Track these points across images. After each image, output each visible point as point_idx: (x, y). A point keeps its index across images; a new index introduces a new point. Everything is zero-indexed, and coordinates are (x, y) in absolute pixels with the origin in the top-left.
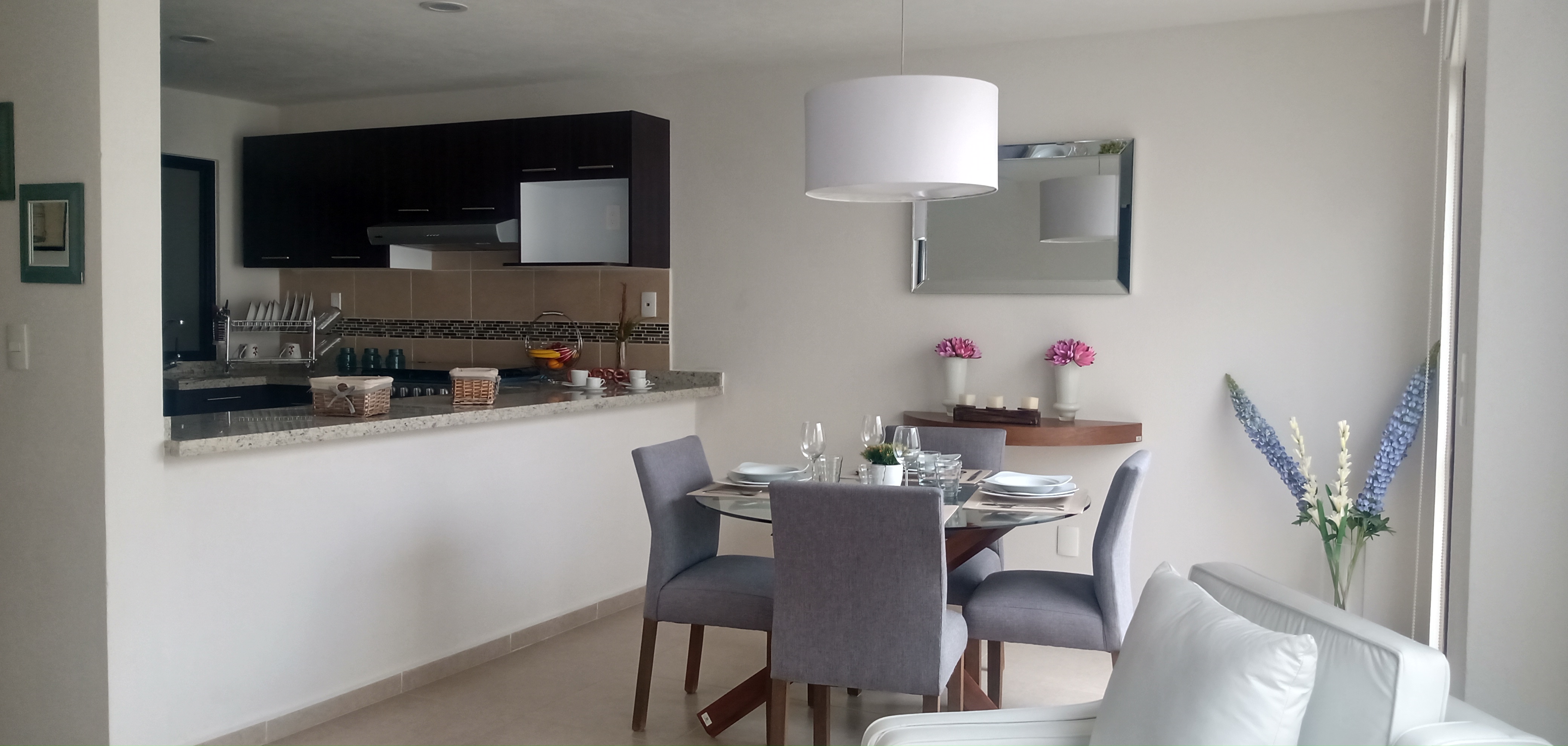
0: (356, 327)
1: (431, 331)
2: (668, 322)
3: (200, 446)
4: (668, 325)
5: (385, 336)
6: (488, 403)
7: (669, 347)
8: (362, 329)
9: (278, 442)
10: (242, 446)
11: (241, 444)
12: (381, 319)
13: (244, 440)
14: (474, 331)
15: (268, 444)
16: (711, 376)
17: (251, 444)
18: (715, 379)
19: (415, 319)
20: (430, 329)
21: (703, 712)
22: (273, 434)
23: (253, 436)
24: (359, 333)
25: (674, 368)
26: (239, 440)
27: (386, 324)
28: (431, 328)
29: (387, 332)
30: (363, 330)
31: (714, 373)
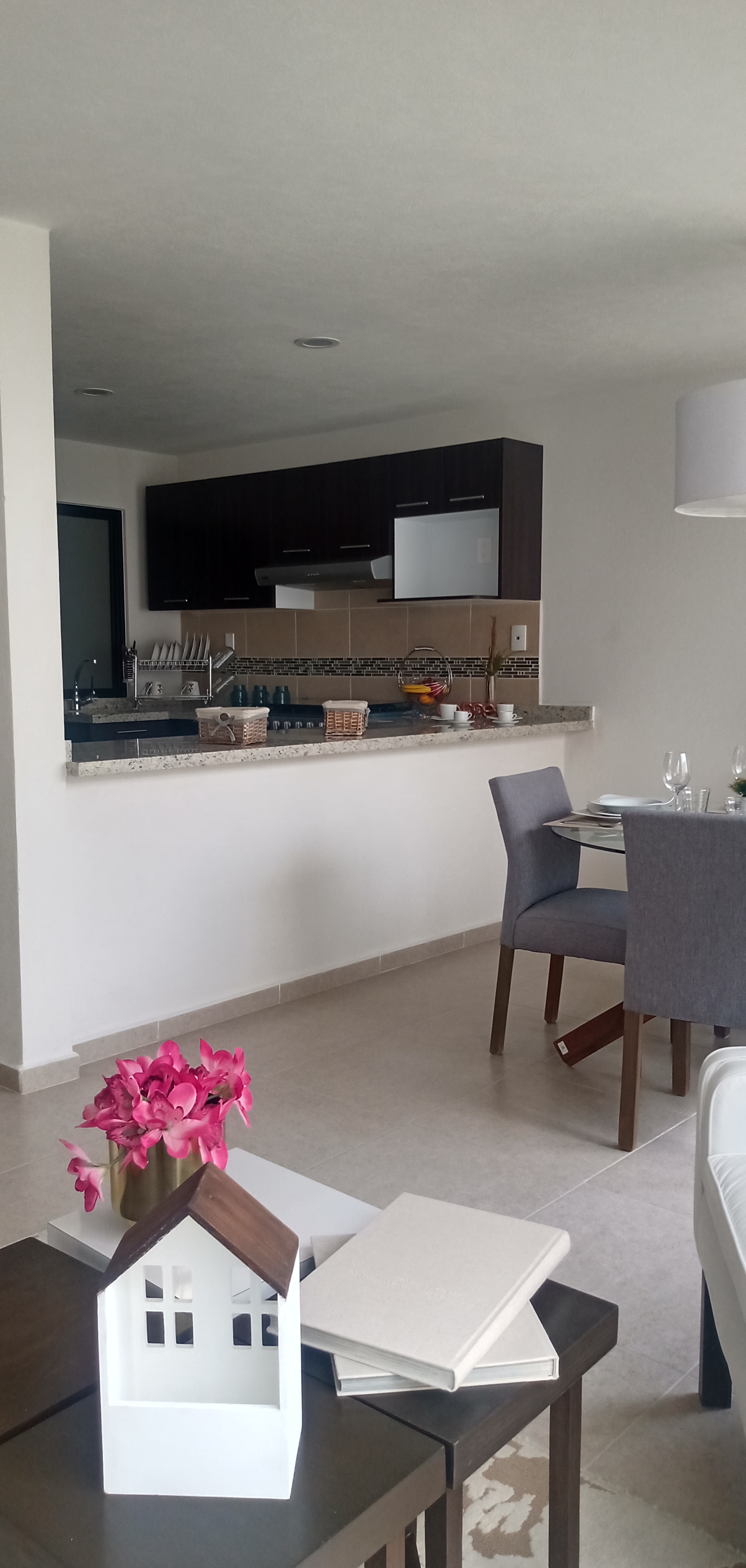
0: (248, 666)
1: (314, 669)
2: (538, 655)
3: (97, 768)
4: (538, 659)
5: (273, 674)
6: (357, 734)
7: (538, 680)
8: (252, 668)
9: (165, 765)
10: (133, 768)
11: (132, 766)
12: (269, 658)
13: (135, 763)
14: (352, 668)
15: (156, 768)
16: (581, 710)
17: (141, 767)
18: (585, 713)
19: (299, 658)
20: (313, 667)
21: (560, 1040)
22: (161, 758)
23: (143, 760)
24: (250, 671)
25: (543, 702)
26: (131, 763)
27: (274, 662)
28: (314, 665)
29: (274, 670)
30: (254, 669)
31: (584, 707)
